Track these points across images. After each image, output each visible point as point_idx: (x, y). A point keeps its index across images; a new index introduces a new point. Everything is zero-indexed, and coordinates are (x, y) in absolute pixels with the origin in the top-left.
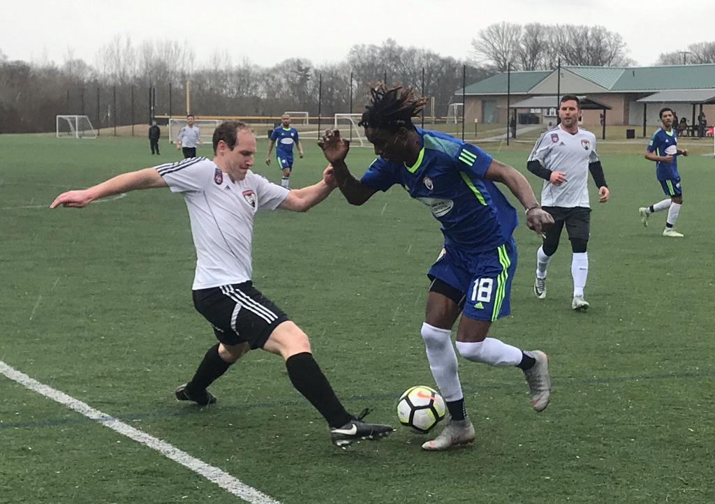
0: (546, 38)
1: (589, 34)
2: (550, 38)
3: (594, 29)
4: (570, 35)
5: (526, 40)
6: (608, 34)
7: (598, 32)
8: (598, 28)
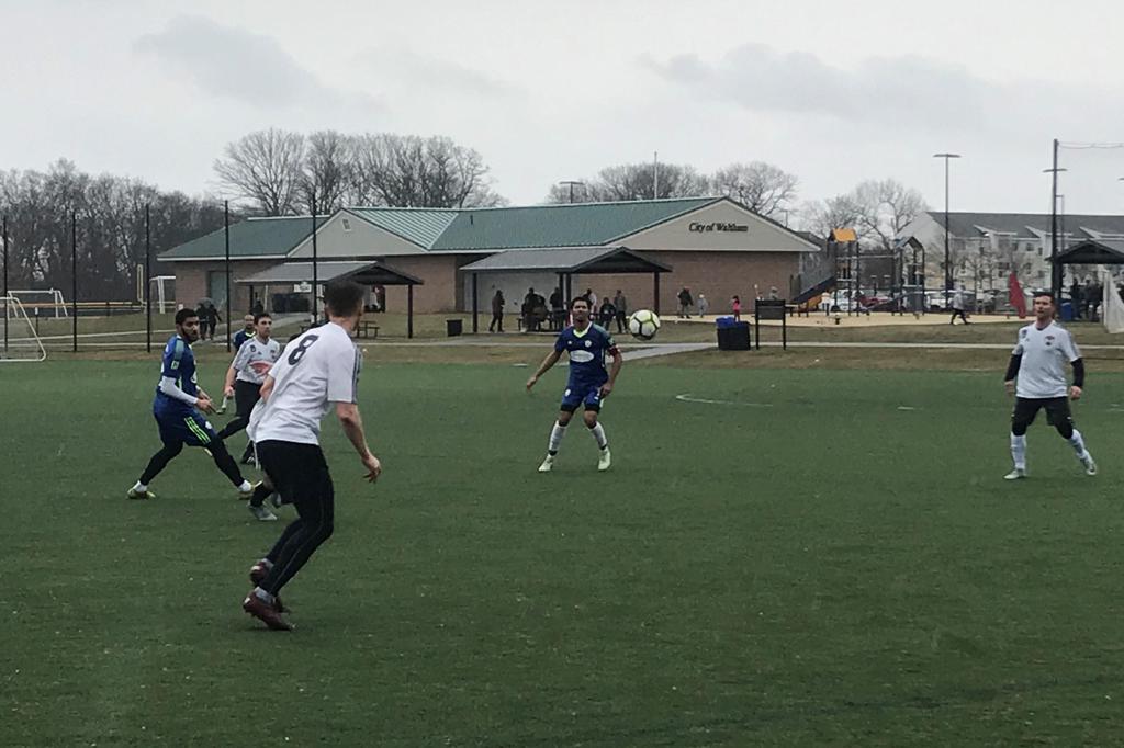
0: (347, 158)
1: (425, 151)
2: (356, 158)
3: (433, 141)
4: (391, 152)
5: (312, 162)
6: (457, 151)
7: (439, 147)
8: (439, 141)
